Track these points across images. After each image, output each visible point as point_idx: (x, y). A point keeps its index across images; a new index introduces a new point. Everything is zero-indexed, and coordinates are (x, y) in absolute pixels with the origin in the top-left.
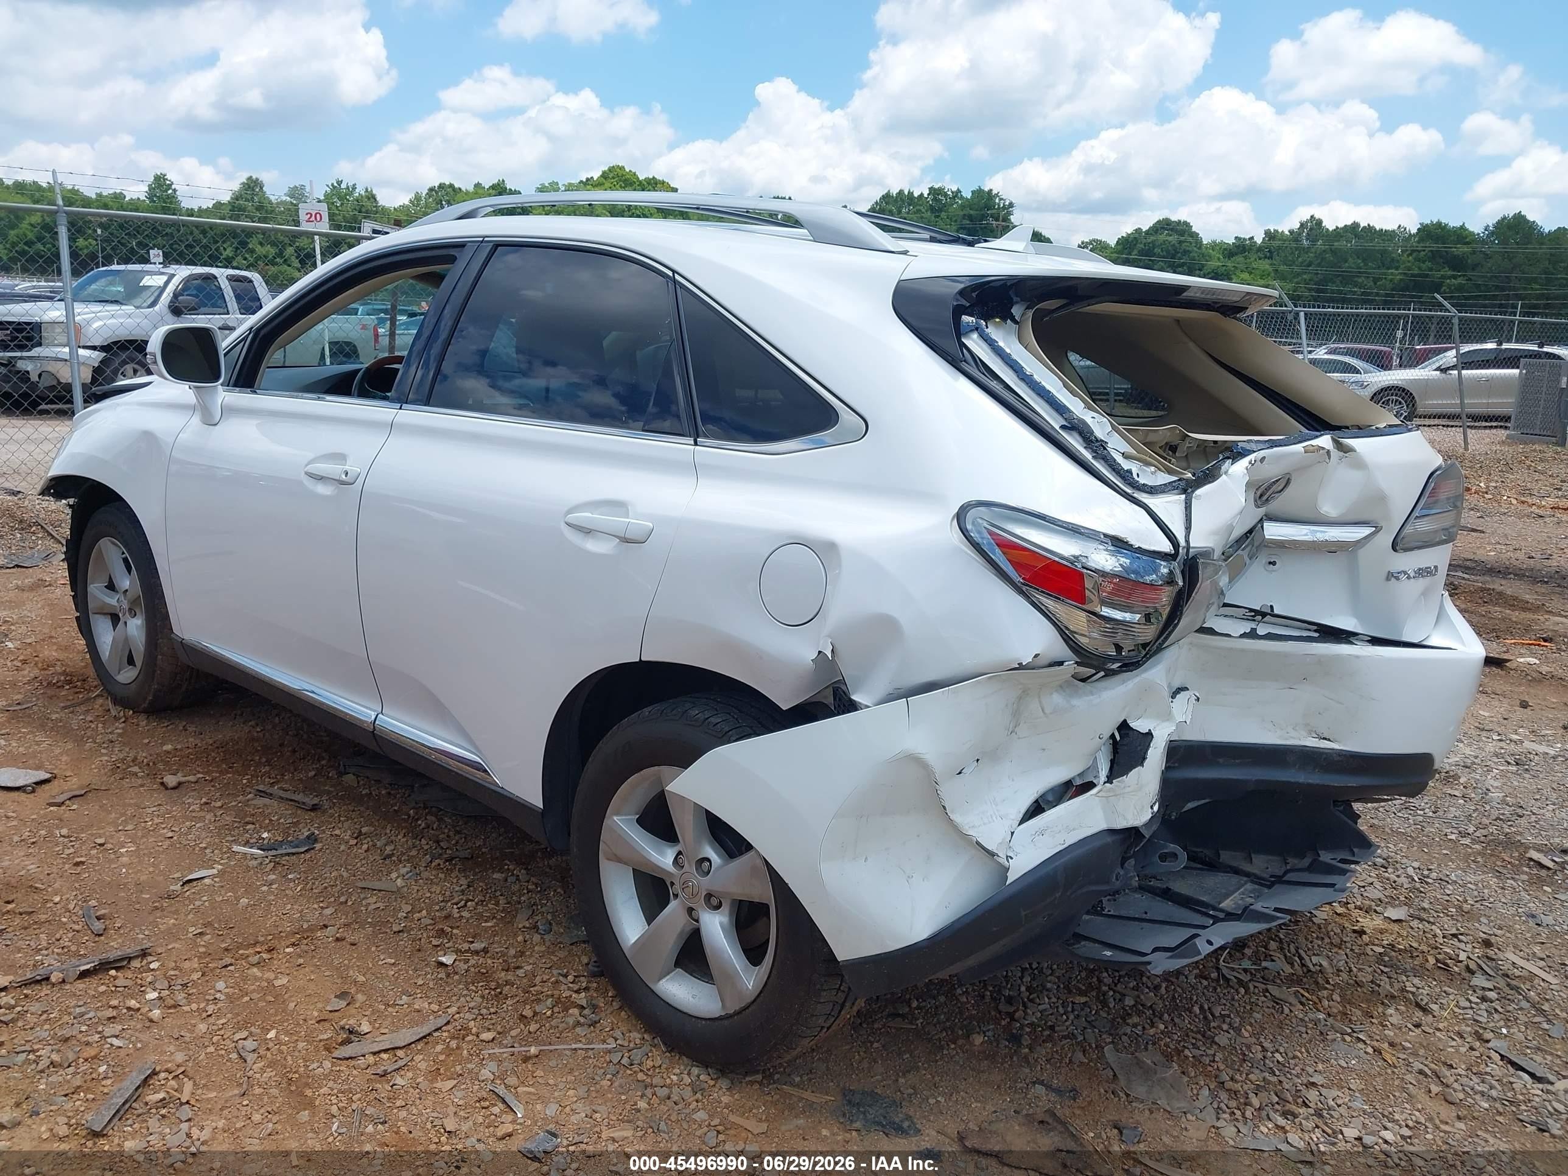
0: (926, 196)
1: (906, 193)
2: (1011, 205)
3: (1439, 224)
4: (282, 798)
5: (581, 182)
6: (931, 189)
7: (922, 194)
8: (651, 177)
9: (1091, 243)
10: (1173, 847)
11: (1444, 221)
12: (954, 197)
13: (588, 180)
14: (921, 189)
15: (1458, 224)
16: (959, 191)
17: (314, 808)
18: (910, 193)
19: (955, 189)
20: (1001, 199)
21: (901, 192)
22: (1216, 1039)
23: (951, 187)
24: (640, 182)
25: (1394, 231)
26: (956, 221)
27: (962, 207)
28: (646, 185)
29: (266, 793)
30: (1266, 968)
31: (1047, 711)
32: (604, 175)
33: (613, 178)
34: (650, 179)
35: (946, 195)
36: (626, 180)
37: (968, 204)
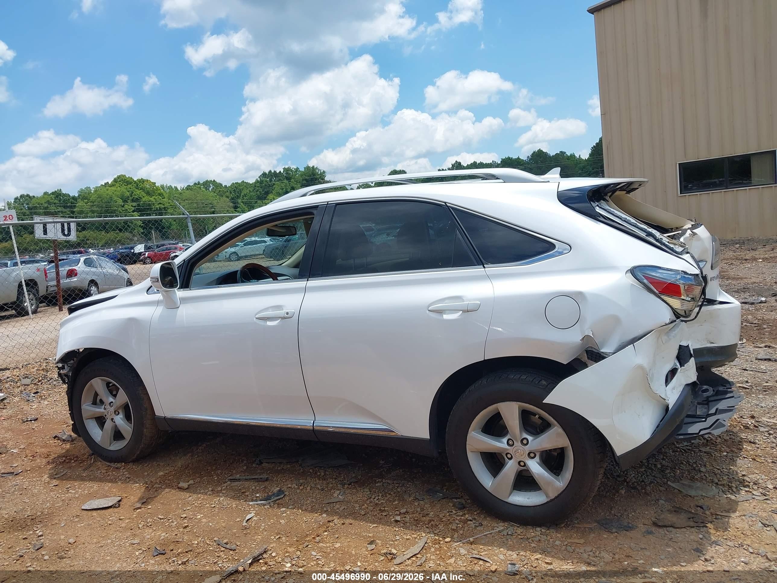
0: (282, 172)
1: (273, 172)
2: (324, 172)
3: (509, 158)
4: (247, 479)
5: (102, 185)
6: (284, 169)
7: (280, 172)
8: (140, 178)
9: (363, 185)
10: (705, 387)
11: (511, 157)
12: (296, 171)
13: (105, 184)
14: (280, 169)
15: (517, 157)
16: (298, 168)
17: (267, 480)
18: (275, 172)
19: (295, 168)
20: (319, 170)
21: (270, 171)
22: (701, 470)
23: (293, 167)
24: (135, 182)
25: (491, 163)
26: (299, 182)
27: (302, 175)
28: (138, 183)
29: (236, 480)
30: (693, 443)
31: (664, 342)
32: (115, 180)
33: (120, 181)
34: (140, 180)
35: (292, 171)
36: (127, 182)
37: (303, 174)
